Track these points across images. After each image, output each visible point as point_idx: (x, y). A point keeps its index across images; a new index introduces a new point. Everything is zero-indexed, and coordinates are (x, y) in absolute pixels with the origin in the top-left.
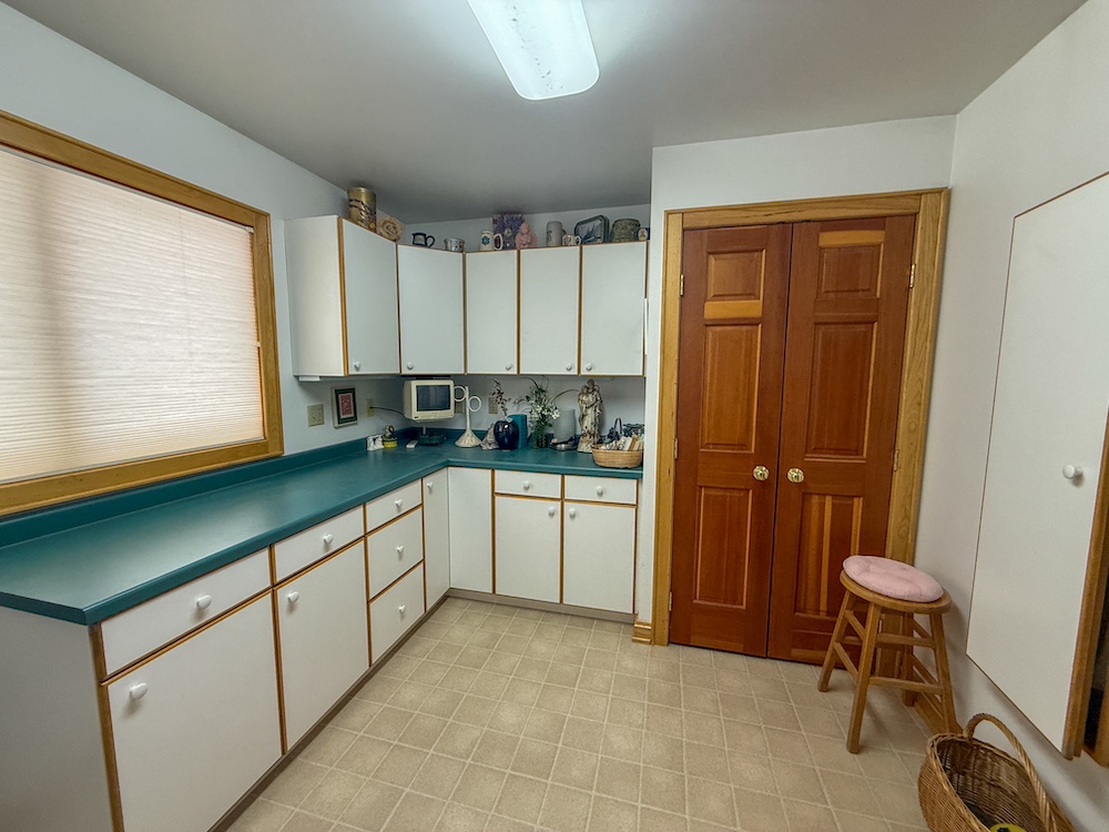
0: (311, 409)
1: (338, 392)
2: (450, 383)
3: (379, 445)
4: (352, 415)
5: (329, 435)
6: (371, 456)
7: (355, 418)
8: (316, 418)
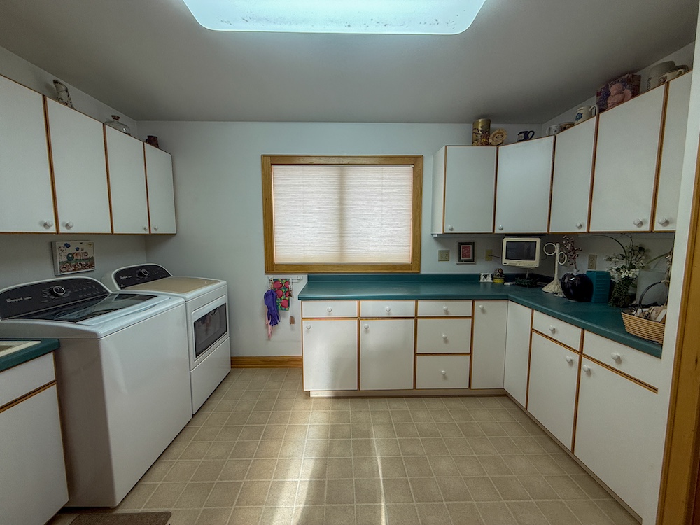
0: (441, 252)
1: (460, 244)
2: (538, 240)
3: (489, 280)
4: (471, 258)
5: (452, 267)
6: (482, 285)
7: (473, 260)
8: (444, 256)
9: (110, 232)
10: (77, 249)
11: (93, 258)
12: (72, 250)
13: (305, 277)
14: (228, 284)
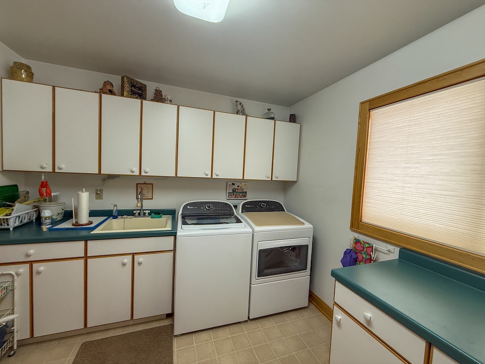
9: (242, 178)
10: (238, 186)
11: (246, 192)
12: (235, 187)
13: (397, 250)
14: (314, 228)
